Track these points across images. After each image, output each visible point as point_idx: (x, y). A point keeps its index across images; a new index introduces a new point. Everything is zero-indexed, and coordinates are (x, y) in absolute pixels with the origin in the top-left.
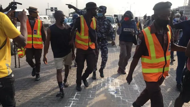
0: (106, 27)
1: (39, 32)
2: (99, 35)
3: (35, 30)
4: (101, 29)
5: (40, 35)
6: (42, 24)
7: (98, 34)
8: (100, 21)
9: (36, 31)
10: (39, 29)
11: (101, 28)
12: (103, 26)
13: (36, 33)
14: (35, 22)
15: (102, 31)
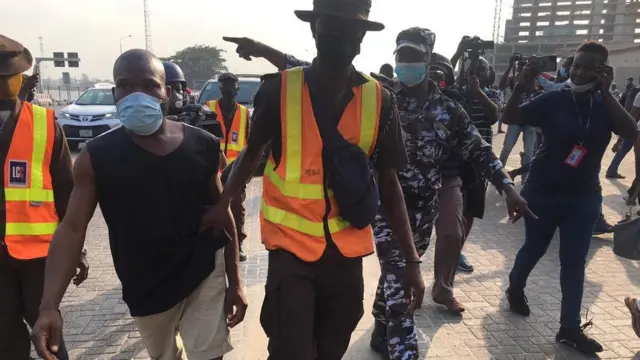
0: (442, 134)
1: (37, 171)
2: (414, 178)
3: (13, 164)
4: (422, 147)
5: (45, 187)
6: (56, 126)
7: (409, 175)
8: (412, 106)
9: (23, 165)
10: (41, 156)
11: (420, 143)
12: (430, 129)
13: (22, 180)
14: (14, 119)
15: (425, 160)
